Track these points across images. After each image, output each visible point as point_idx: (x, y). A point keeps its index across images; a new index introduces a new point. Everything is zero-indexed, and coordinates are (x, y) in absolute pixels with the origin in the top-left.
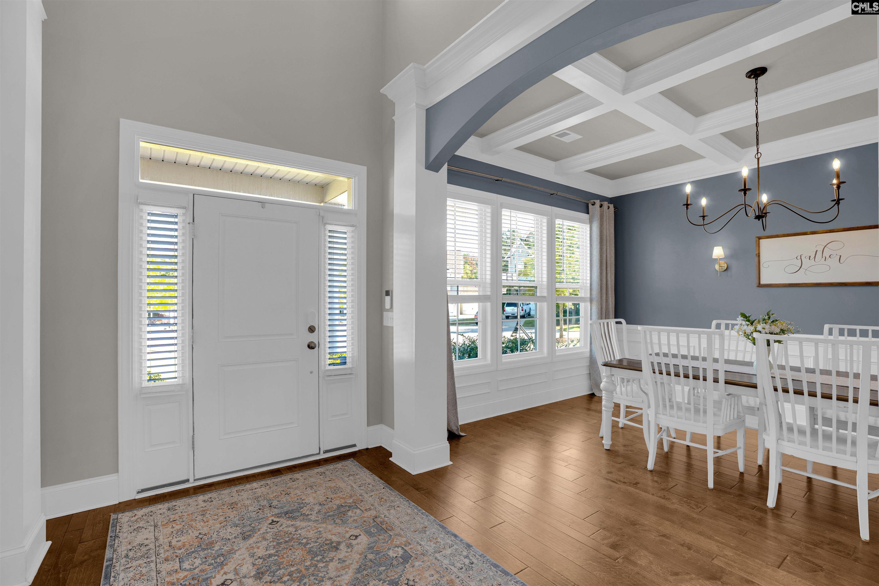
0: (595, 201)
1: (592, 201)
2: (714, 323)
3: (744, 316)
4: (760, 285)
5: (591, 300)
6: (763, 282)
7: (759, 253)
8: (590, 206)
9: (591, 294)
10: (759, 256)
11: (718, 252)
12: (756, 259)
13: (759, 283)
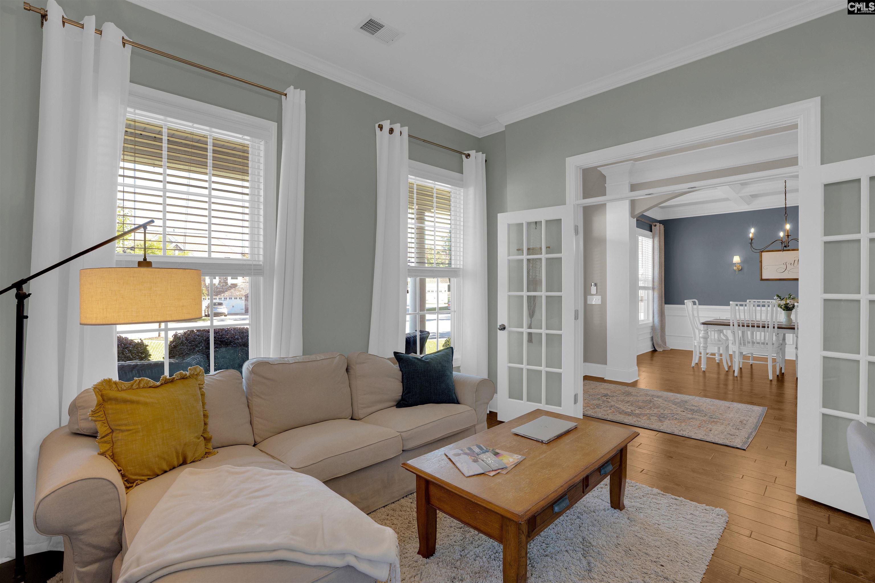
0: (656, 224)
1: (654, 223)
2: (748, 301)
3: (778, 296)
4: (762, 280)
5: (653, 289)
6: (763, 278)
7: (761, 261)
8: (653, 227)
9: (653, 285)
10: (761, 262)
11: (737, 259)
12: (760, 264)
13: (762, 278)
